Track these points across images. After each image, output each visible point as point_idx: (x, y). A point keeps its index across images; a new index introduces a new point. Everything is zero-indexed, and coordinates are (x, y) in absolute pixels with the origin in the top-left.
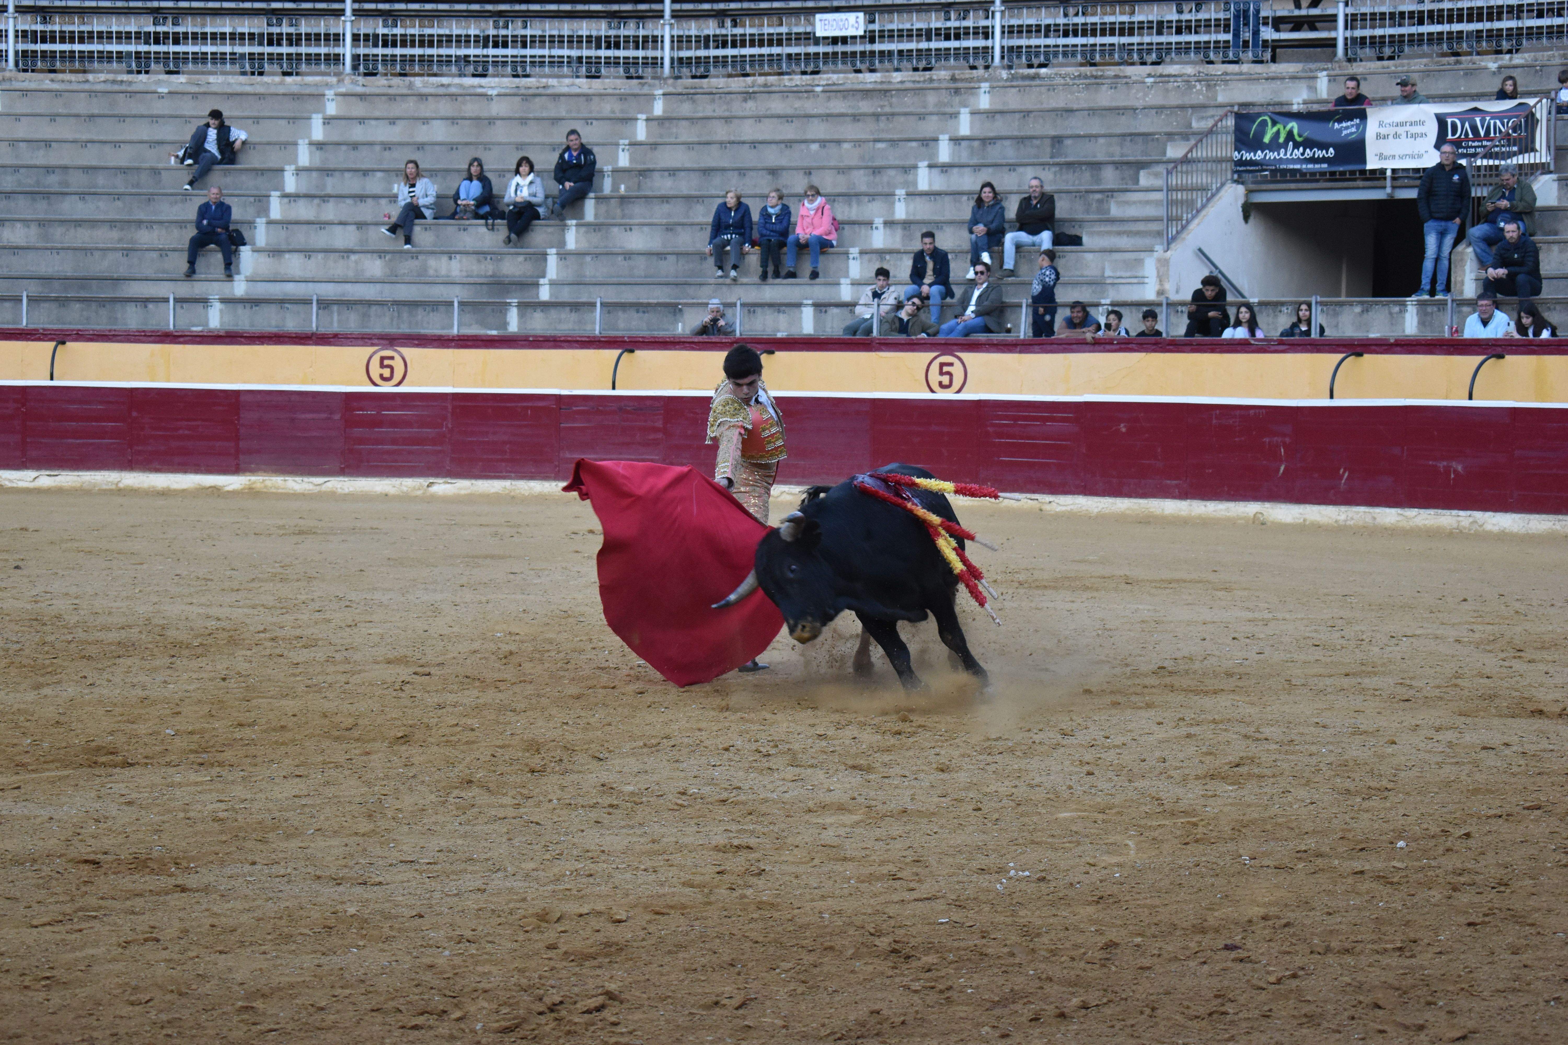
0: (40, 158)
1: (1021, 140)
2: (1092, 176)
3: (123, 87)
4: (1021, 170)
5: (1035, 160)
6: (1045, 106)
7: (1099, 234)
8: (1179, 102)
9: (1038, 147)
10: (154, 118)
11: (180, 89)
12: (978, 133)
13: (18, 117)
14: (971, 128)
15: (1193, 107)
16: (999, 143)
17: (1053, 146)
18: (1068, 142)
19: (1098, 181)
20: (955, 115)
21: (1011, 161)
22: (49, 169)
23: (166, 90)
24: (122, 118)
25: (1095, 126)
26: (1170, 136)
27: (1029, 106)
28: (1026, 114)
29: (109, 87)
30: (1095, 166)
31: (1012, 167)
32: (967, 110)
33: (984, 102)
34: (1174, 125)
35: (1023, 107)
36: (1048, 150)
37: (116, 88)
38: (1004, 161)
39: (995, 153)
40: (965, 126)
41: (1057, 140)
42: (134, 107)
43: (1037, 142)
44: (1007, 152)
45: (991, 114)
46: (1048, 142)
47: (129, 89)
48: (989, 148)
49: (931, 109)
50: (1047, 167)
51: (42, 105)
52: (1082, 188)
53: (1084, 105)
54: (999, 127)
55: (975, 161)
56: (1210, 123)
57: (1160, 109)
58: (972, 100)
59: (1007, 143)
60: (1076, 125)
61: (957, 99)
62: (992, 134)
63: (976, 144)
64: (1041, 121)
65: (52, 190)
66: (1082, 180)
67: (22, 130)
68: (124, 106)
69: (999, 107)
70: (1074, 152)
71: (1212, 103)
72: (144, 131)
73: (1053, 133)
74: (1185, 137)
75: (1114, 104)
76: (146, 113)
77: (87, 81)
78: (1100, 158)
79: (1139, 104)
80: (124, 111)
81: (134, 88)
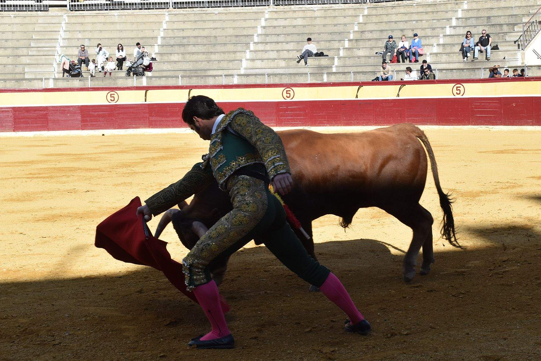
0: (181, 34)
1: (477, 18)
2: (500, 28)
3: (204, 12)
4: (478, 27)
5: (482, 24)
6: (484, 7)
7: (503, 46)
8: (526, 5)
9: (483, 20)
10: (214, 21)
11: (221, 12)
12: (464, 16)
13: (174, 22)
14: (462, 15)
15: (530, 6)
16: (471, 19)
17: (487, 20)
18: (492, 18)
19: (502, 30)
20: (457, 11)
21: (475, 25)
22: (184, 38)
23: (217, 12)
24: (204, 21)
25: (500, 13)
26: (523, 15)
27: (479, 8)
28: (479, 10)
29: (200, 12)
30: (501, 25)
31: (475, 26)
32: (461, 9)
33: (465, 7)
34: (524, 12)
35: (478, 8)
36: (486, 21)
37: (202, 12)
38: (473, 25)
39: (469, 22)
40: (460, 14)
41: (489, 18)
42: (208, 18)
43: (483, 18)
44: (473, 22)
45: (468, 10)
46: (486, 18)
47: (206, 12)
48: (468, 21)
49: (449, 9)
50: (486, 26)
51: (181, 18)
52: (497, 32)
53: (497, 7)
54: (470, 14)
55: (464, 25)
56: (536, 11)
57: (520, 7)
58: (461, 6)
59: (473, 19)
60: (495, 13)
61: (457, 6)
62: (468, 17)
63: (464, 19)
64: (483, 12)
65: (185, 44)
66: (497, 29)
67: (175, 26)
68: (205, 18)
69: (470, 8)
70: (494, 21)
71: (536, 5)
72: (212, 25)
73: (487, 15)
74: (528, 15)
75: (505, 6)
76: (212, 19)
77: (194, 11)
78: (502, 22)
79: (513, 6)
80: (205, 19)
81: (208, 12)
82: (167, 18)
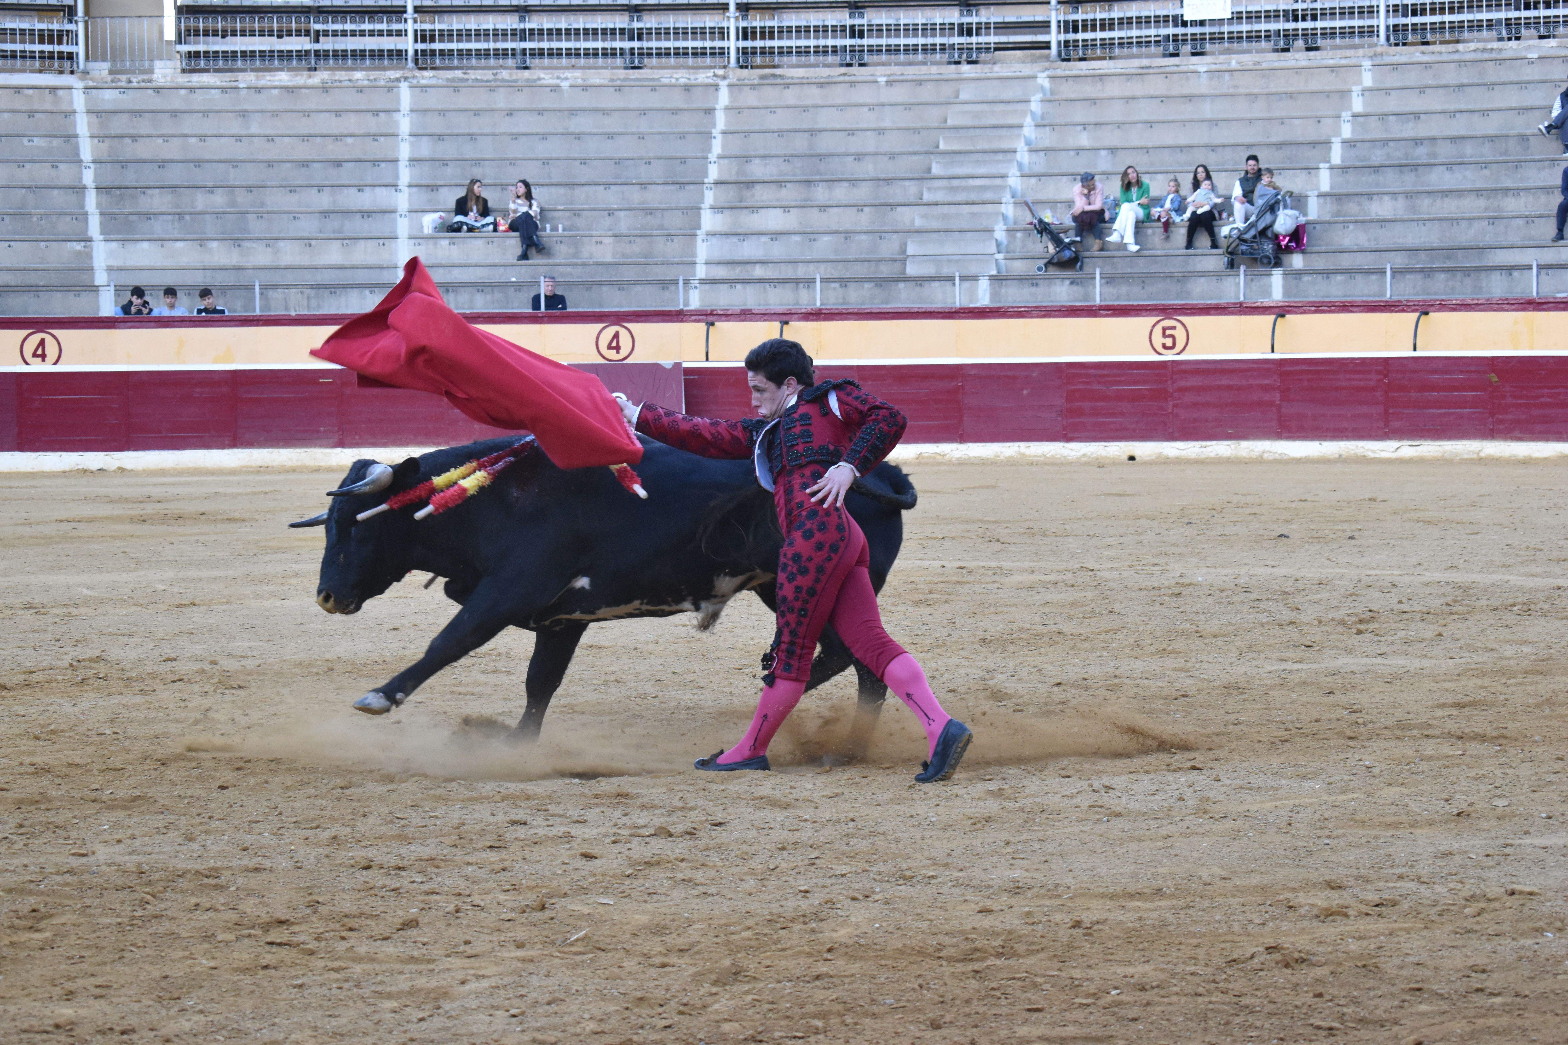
0: (1409, 130)
3: (1494, 55)
10: (1523, 84)
11: (1551, 53)
13: (1387, 91)
22: (1417, 141)
23: (1536, 56)
24: (1491, 86)
29: (1479, 56)
37: (1486, 56)
42: (1505, 74)
47: (1499, 57)
51: (1412, 77)
65: (1420, 162)
67: (1392, 104)
68: (1493, 74)
72: (1514, 98)
76: (1514, 78)
77: (1457, 51)
80: (1493, 79)
81: (1504, 55)
82: (1368, 79)
